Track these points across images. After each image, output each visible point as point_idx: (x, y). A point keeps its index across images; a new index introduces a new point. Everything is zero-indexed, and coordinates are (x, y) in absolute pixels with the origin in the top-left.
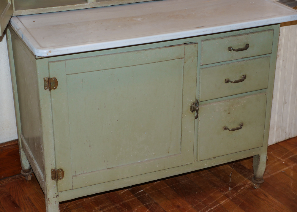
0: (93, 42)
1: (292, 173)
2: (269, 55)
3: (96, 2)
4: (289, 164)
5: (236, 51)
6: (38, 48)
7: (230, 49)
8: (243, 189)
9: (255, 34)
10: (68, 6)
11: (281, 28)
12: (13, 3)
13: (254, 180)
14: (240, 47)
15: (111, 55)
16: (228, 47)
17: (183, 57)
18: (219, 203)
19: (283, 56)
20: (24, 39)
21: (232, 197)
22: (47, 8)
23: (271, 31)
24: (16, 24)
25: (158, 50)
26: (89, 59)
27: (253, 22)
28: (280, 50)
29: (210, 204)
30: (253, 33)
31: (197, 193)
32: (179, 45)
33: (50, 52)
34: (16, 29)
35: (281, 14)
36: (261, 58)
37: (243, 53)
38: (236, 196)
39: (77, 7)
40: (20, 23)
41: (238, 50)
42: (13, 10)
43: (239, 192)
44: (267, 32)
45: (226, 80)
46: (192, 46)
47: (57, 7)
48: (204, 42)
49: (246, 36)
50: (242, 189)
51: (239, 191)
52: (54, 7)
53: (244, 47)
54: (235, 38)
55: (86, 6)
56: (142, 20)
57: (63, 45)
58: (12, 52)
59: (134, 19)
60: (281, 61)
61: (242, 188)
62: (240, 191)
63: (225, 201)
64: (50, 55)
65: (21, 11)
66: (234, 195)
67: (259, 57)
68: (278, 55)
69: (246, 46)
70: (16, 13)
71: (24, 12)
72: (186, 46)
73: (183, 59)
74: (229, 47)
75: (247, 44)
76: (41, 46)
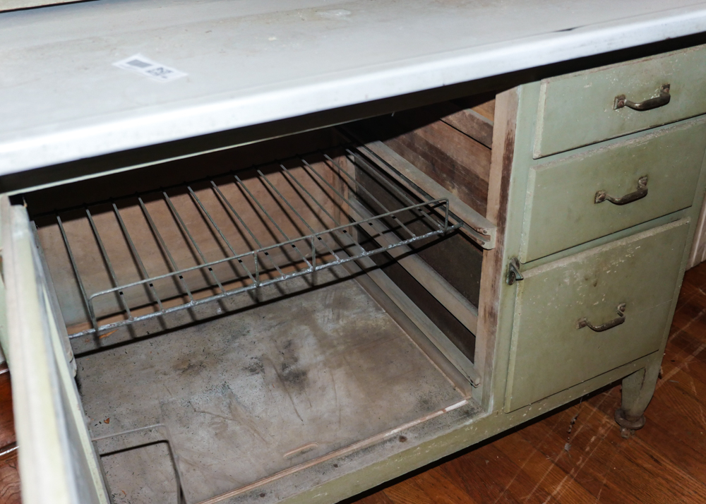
1: (692, 383)
4: (677, 357)
5: (637, 109)
7: (621, 103)
8: (595, 440)
13: (622, 419)
16: (616, 95)
18: (549, 494)
21: (575, 472)
29: (528, 497)
31: (487, 462)
38: (583, 464)
43: (588, 453)
45: (597, 193)
48: (552, 83)
50: (593, 443)
51: (588, 449)
53: (656, 93)
59: (321, 14)
61: (593, 439)
62: (591, 450)
63: (561, 484)
66: (579, 463)
69: (661, 92)
74: (618, 97)
75: (664, 87)
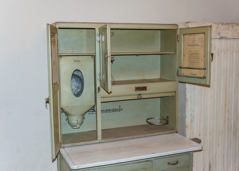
0: (100, 161)
2: (189, 166)
3: (102, 139)
5: (172, 165)
6: (73, 165)
7: (169, 164)
9: (181, 156)
10: (88, 142)
11: (194, 153)
12: (62, 141)
14: (174, 163)
15: (108, 167)
16: (168, 162)
17: (145, 168)
19: (196, 166)
20: (65, 160)
22: (78, 143)
23: (189, 155)
24: (62, 151)
25: (133, 164)
26: (97, 169)
27: (180, 150)
28: (194, 162)
30: (180, 155)
32: (143, 162)
33: (78, 167)
34: (62, 154)
35: (193, 147)
36: (185, 168)
37: (176, 166)
39: (92, 142)
40: (64, 151)
41: (173, 164)
42: (61, 144)
44: (187, 155)
46: (150, 162)
47: (82, 142)
48: (156, 160)
49: (177, 157)
52: (81, 143)
53: (176, 162)
54: (171, 158)
55: (97, 142)
56: (124, 149)
57: (85, 163)
58: (59, 164)
59: (120, 148)
60: (195, 168)
64: (78, 168)
65: (65, 145)
67: (184, 167)
68: (194, 165)
69: (177, 162)
70: (63, 145)
71: (67, 145)
72: (146, 162)
73: (145, 169)
75: (177, 161)
76: (74, 164)
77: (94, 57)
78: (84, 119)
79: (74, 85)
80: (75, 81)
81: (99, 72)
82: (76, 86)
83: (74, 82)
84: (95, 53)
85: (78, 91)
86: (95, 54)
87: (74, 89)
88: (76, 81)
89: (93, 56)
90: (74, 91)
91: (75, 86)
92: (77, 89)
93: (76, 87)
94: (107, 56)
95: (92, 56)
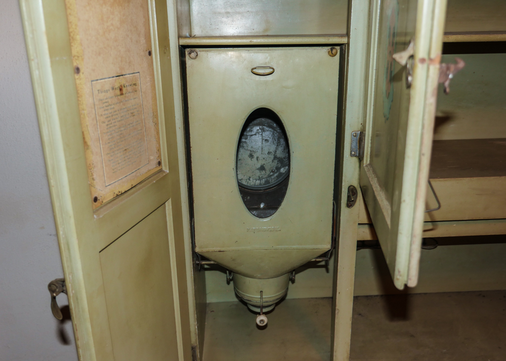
77: (342, 51)
78: (290, 283)
79: (269, 153)
80: (270, 140)
81: (361, 121)
82: (275, 157)
83: (268, 144)
84: (348, 35)
85: (281, 174)
86: (344, 40)
87: (267, 167)
88: (274, 138)
89: (338, 48)
90: (268, 172)
91: (272, 157)
92: (280, 165)
93: (276, 161)
94: (412, 57)
95: (332, 49)
